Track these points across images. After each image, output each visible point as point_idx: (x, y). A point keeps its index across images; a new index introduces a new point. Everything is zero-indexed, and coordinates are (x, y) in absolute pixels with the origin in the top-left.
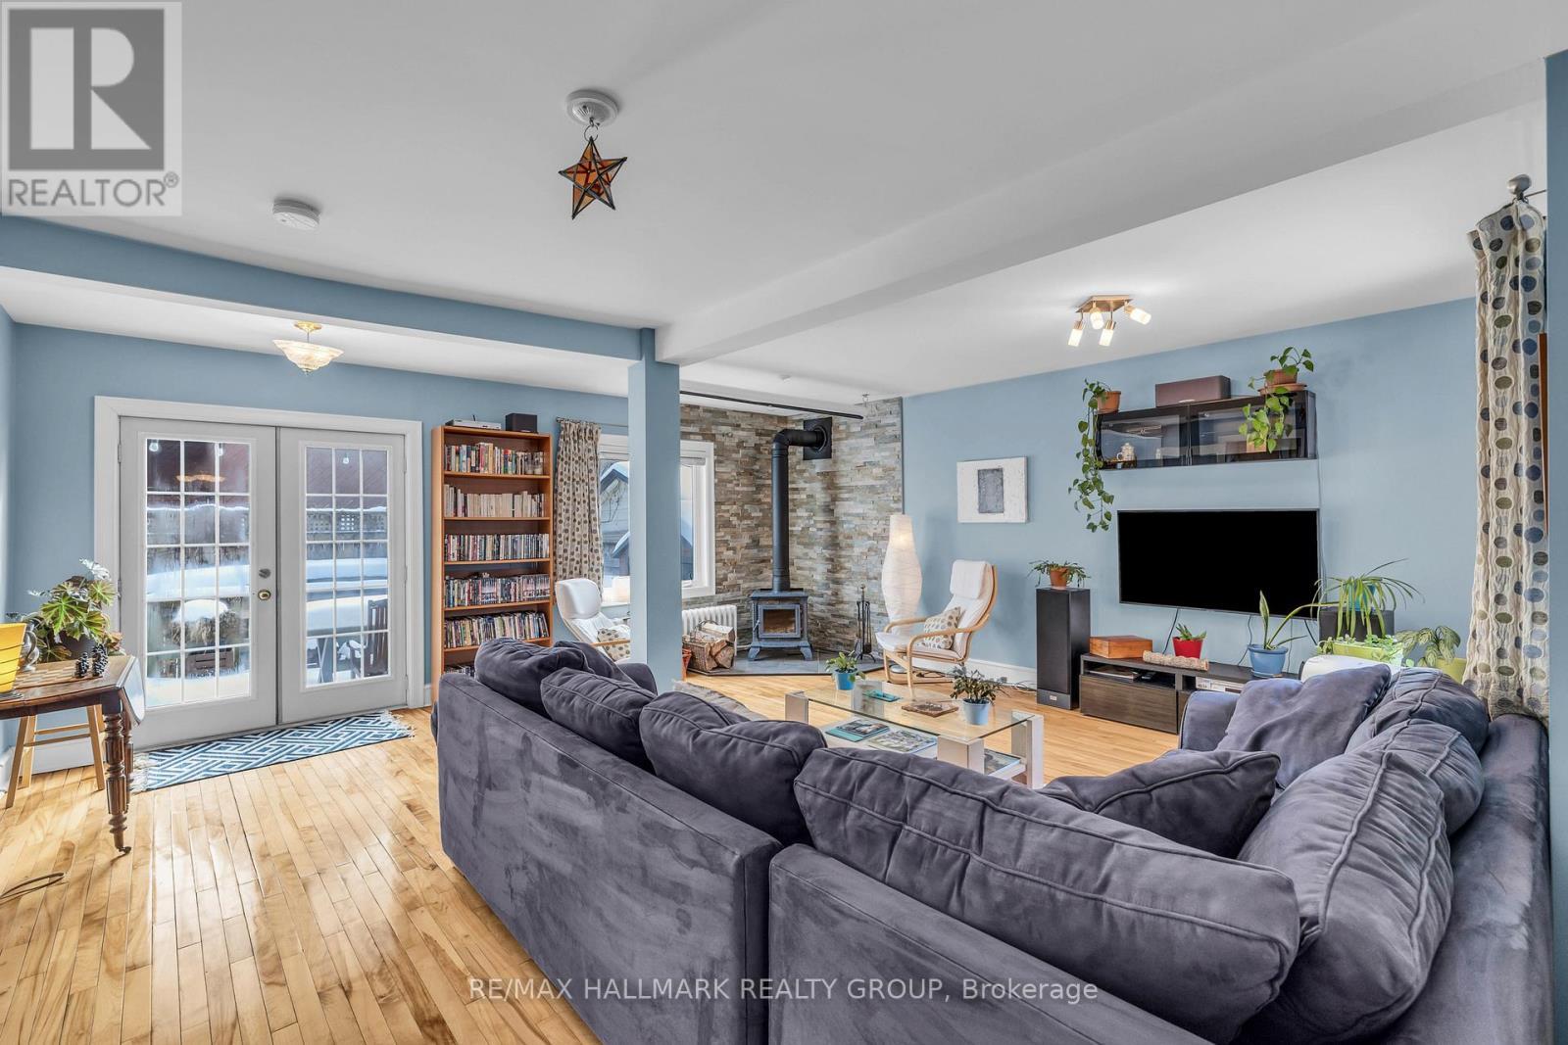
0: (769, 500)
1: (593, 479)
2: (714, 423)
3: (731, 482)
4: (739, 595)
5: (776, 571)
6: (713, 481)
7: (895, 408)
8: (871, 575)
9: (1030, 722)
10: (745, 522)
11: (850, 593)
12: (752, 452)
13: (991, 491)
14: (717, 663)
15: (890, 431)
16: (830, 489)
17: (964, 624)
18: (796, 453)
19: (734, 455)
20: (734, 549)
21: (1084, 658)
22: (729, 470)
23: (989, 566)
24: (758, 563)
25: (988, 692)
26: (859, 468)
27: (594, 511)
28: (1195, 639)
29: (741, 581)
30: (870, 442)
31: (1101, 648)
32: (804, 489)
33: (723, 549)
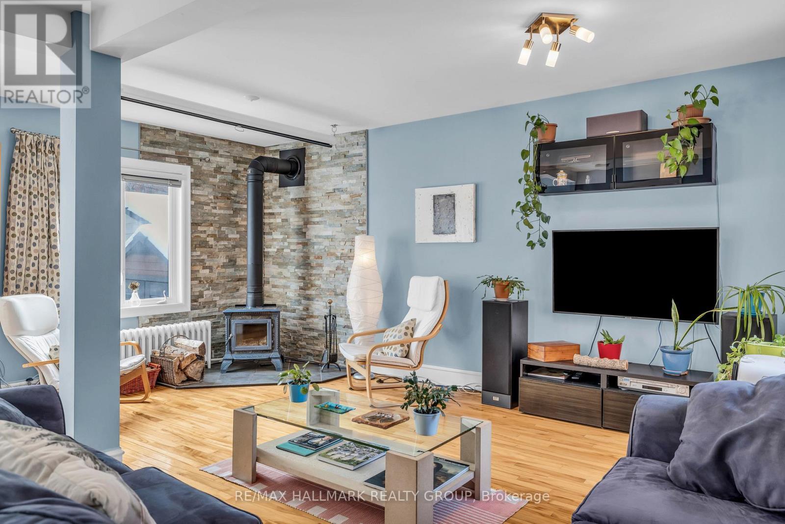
0: (244, 223)
1: (53, 193)
2: (190, 148)
3: (208, 204)
4: (215, 311)
5: (251, 289)
6: (190, 203)
7: (362, 139)
8: (338, 291)
9: (479, 430)
10: (222, 243)
11: (319, 308)
12: (230, 178)
13: (444, 215)
14: (188, 377)
15: (356, 161)
16: (303, 214)
17: (418, 334)
18: (272, 180)
19: (211, 180)
20: (210, 268)
21: (523, 362)
22: (206, 193)
23: (442, 280)
24: (234, 281)
25: (439, 402)
26: (329, 194)
27: (54, 227)
28: (616, 343)
29: (217, 298)
30: (338, 170)
31: (537, 352)
32: (280, 214)
33: (198, 268)
